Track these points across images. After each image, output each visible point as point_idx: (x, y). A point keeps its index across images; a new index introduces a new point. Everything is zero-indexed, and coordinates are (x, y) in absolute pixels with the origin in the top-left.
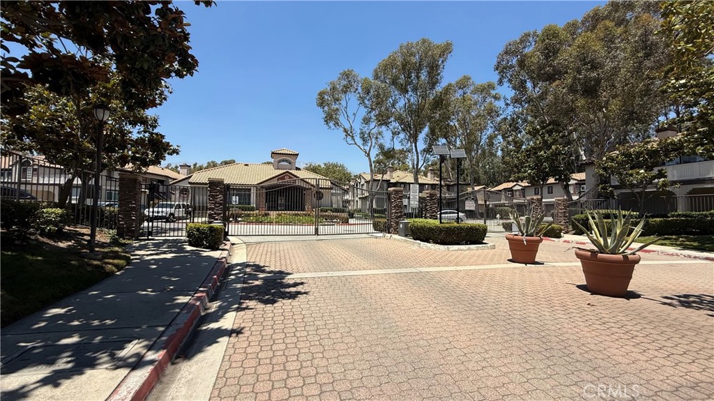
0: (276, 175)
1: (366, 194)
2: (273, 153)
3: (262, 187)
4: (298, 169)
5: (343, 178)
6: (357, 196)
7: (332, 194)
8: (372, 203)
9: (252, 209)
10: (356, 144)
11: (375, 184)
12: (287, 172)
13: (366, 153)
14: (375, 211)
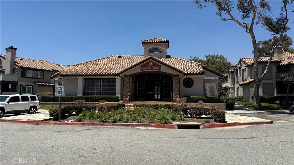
0: (139, 61)
1: (249, 80)
2: (143, 43)
3: (125, 76)
4: (168, 57)
5: (223, 67)
6: (237, 82)
7: (205, 81)
8: (258, 90)
9: (117, 100)
10: (233, 19)
11: (261, 67)
12: (151, 58)
13: (247, 28)
14: (263, 100)
